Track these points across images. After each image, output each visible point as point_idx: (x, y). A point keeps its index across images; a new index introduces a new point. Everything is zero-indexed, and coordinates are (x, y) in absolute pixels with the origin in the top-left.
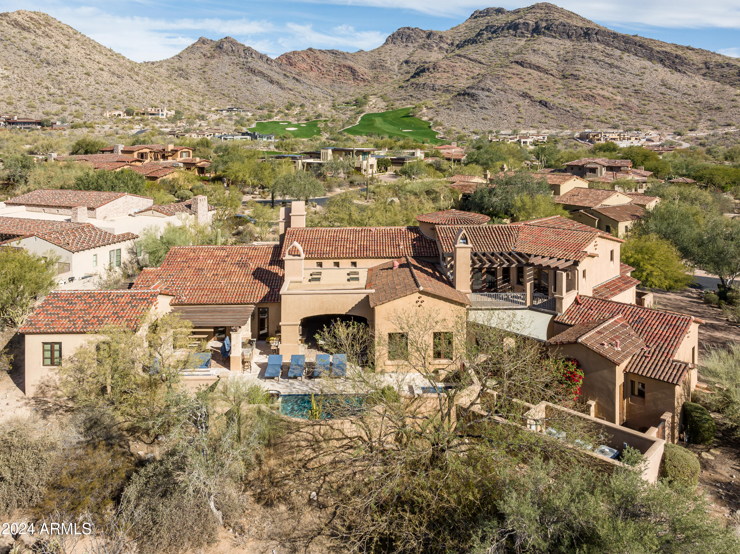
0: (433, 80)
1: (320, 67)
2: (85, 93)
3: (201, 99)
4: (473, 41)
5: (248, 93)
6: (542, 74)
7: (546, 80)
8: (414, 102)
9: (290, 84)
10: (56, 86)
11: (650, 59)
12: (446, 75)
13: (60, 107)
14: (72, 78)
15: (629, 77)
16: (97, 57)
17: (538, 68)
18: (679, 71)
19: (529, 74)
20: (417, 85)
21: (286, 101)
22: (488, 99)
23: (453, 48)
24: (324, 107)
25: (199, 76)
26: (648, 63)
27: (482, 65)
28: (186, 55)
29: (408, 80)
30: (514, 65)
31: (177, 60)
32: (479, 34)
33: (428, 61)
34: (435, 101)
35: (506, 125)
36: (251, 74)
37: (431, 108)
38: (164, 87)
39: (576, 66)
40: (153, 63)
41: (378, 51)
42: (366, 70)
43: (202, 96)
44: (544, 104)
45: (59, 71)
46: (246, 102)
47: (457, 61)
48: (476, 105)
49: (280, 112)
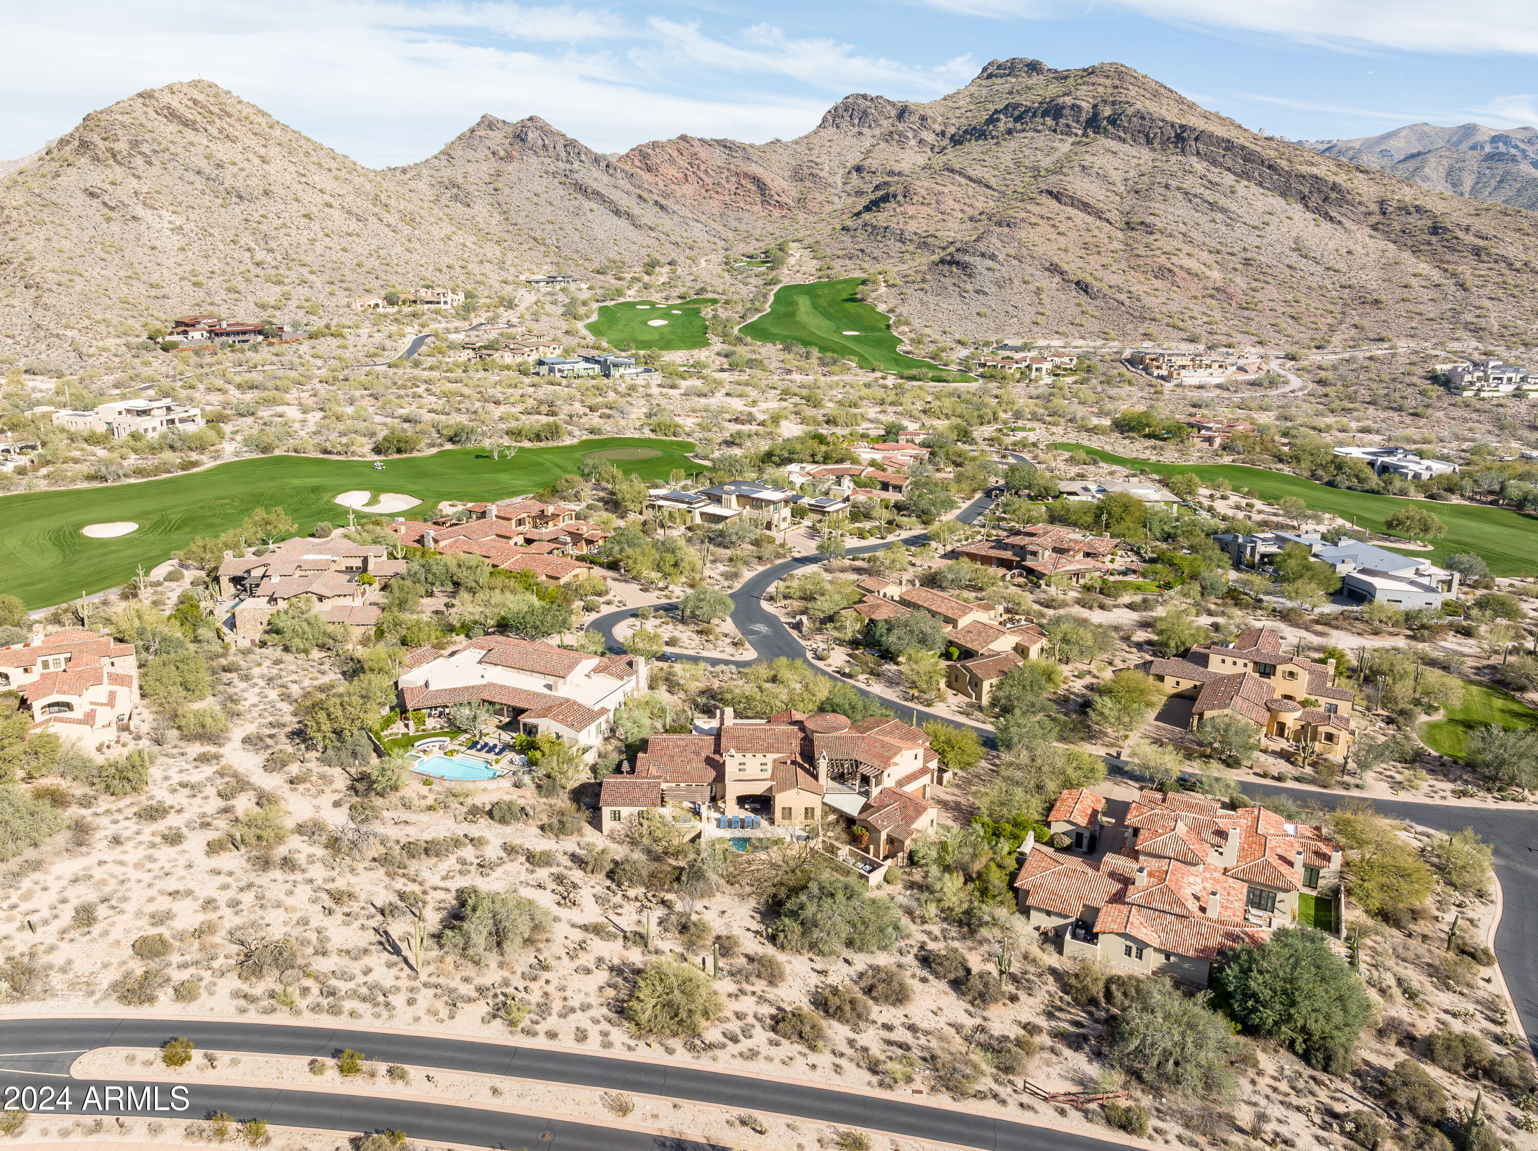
0: (901, 219)
1: (702, 176)
2: (311, 259)
3: (498, 252)
4: (979, 134)
5: (577, 237)
6: (1090, 219)
7: (1096, 233)
8: (866, 266)
9: (648, 216)
10: (262, 244)
11: (1283, 195)
12: (925, 210)
14: (285, 226)
15: (1240, 231)
17: (1085, 207)
18: (1331, 219)
19: (1069, 218)
20: (874, 227)
21: (644, 253)
22: (991, 274)
23: (943, 144)
24: (711, 266)
25: (489, 199)
26: (1278, 203)
27: (990, 192)
28: (460, 152)
29: (857, 216)
30: (1045, 199)
31: (446, 163)
32: (992, 120)
33: (897, 168)
34: (902, 269)
35: (1015, 328)
36: (579, 196)
37: (893, 286)
38: (436, 232)
39: (1153, 204)
40: (404, 171)
41: (807, 142)
42: (785, 185)
43: (498, 243)
44: (1083, 287)
45: (260, 211)
46: (577, 257)
47: (947, 182)
48: (968, 287)
49: (635, 280)
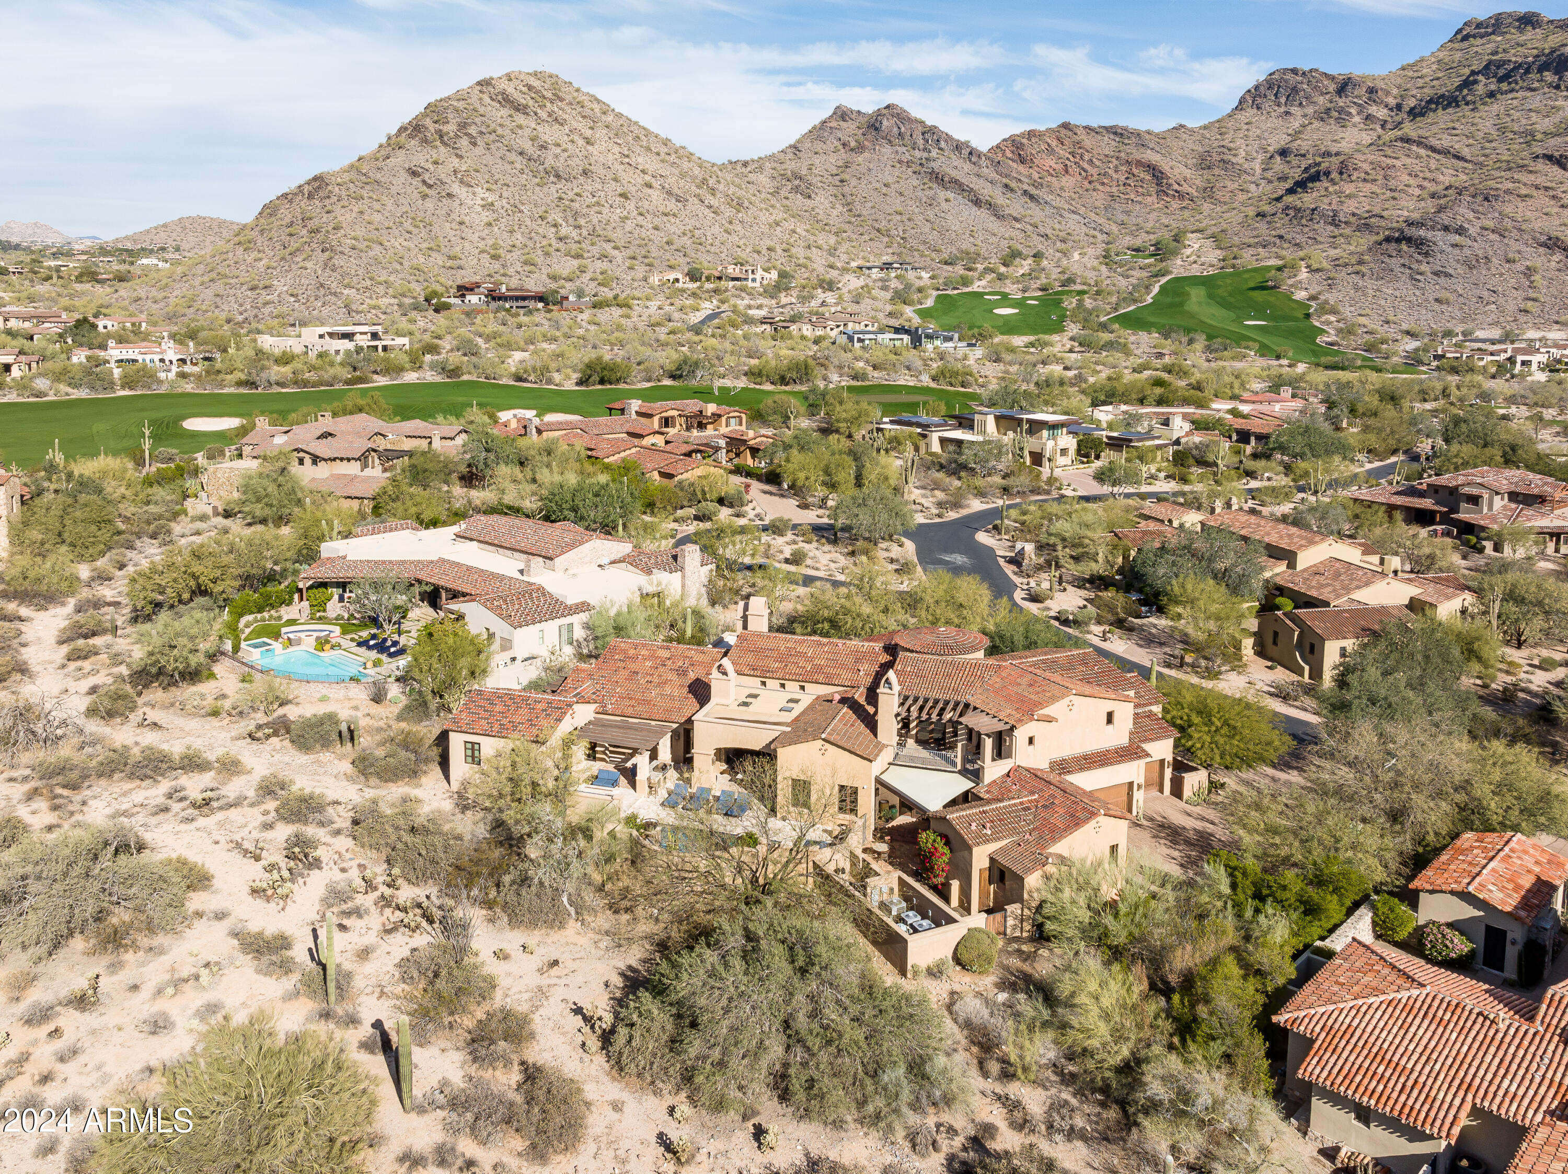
0: (1335, 199)
1: (1086, 166)
2: (619, 236)
3: (832, 240)
4: (1448, 101)
5: (927, 228)
8: (1284, 253)
9: (1015, 205)
10: (571, 220)
12: (1367, 188)
13: (576, 263)
14: (598, 203)
16: (642, 160)
20: (1298, 210)
21: (1005, 244)
22: (1457, 251)
23: (1398, 119)
24: (1085, 259)
25: (835, 192)
27: (1461, 164)
28: (808, 145)
29: (1278, 199)
30: (1542, 166)
31: (791, 156)
32: (1467, 84)
33: (1334, 149)
34: (1333, 253)
35: (1492, 317)
36: (935, 186)
37: (1318, 270)
38: (764, 217)
40: (745, 164)
41: (1220, 126)
42: (1188, 173)
43: (836, 234)
45: (576, 190)
46: (921, 248)
47: (1400, 154)
48: (1424, 267)
49: (988, 270)
